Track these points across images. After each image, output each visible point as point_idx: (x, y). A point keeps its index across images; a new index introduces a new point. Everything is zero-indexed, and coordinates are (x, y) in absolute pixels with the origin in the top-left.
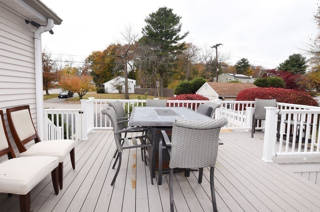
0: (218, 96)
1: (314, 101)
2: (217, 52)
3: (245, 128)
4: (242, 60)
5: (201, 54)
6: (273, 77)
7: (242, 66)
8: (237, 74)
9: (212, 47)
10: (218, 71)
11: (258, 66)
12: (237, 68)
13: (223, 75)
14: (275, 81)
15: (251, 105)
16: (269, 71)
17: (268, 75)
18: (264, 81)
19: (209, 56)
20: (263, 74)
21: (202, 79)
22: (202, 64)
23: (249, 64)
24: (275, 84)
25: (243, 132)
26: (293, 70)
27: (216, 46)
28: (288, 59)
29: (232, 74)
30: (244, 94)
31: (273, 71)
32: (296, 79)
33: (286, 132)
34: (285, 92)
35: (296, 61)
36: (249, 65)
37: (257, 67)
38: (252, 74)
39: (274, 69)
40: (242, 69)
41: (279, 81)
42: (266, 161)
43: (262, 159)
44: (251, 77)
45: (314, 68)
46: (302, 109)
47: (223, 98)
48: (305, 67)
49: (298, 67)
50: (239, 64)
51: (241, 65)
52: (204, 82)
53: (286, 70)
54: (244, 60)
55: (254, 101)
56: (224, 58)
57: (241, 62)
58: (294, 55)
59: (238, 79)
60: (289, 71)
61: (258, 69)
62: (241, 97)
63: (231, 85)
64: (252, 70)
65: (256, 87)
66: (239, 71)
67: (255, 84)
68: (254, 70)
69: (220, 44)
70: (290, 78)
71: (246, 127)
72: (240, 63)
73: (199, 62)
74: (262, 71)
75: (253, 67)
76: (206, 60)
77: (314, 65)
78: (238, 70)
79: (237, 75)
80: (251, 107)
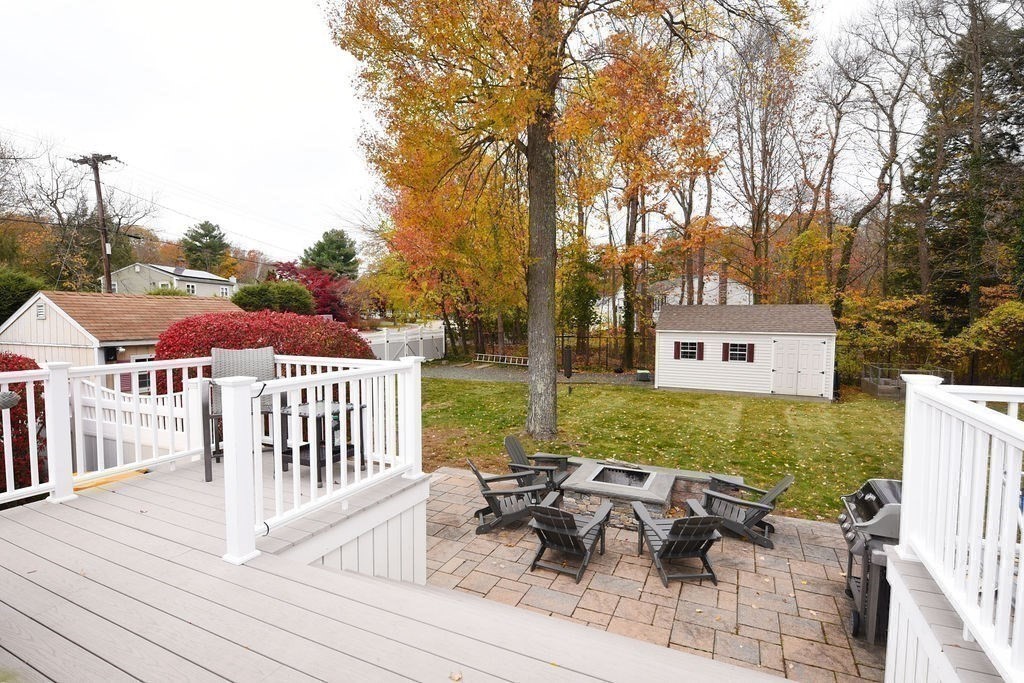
0: (95, 343)
1: (363, 343)
2: (98, 183)
3: (186, 452)
4: (203, 226)
5: (31, 180)
6: (287, 282)
7: (208, 246)
8: (191, 268)
9: (74, 161)
10: (109, 252)
11: (253, 251)
12: (190, 250)
13: (137, 269)
14: (289, 293)
15: (200, 372)
16: (279, 266)
17: (278, 277)
18: (262, 293)
19: (67, 192)
20: (266, 274)
21: (21, 280)
22: (36, 221)
23: (226, 240)
24: (289, 302)
25: (182, 469)
26: (332, 269)
27: (95, 161)
28: (322, 240)
29: (172, 269)
30: (181, 335)
31: (289, 268)
32: (338, 290)
33: (305, 439)
34: (298, 324)
35: (338, 248)
36: (227, 246)
37: (250, 252)
38: (235, 273)
39: (292, 261)
40: (206, 255)
41: (300, 293)
42: (238, 560)
43: (226, 557)
44: (233, 279)
45: (371, 266)
46: (345, 369)
47: (121, 350)
48: (356, 262)
49: (344, 261)
50: (192, 237)
51: (200, 242)
52: (31, 292)
53: (319, 268)
54: (208, 228)
55: (209, 358)
56: (134, 210)
57: (202, 232)
58: (333, 231)
59: (191, 284)
60: (325, 270)
61: (253, 259)
62: (169, 347)
63: (154, 302)
64: (235, 261)
65: (237, 309)
66: (196, 260)
67: (238, 301)
68: (242, 259)
69: (108, 157)
70: (328, 288)
71: (189, 449)
72: (196, 237)
73: (24, 210)
74: (265, 264)
75: (237, 252)
76: (55, 206)
77: (372, 260)
78: (194, 256)
79: (187, 272)
80: (200, 379)
